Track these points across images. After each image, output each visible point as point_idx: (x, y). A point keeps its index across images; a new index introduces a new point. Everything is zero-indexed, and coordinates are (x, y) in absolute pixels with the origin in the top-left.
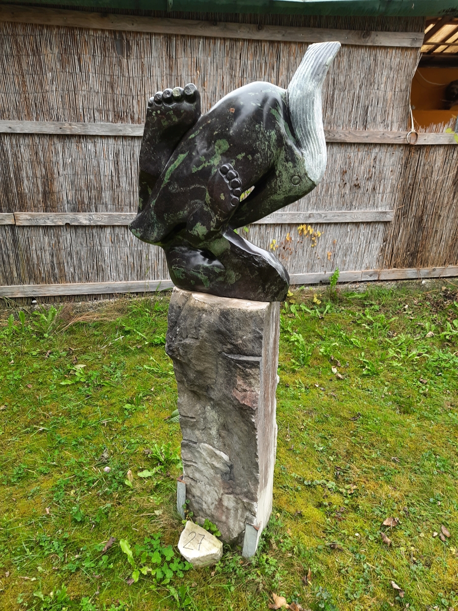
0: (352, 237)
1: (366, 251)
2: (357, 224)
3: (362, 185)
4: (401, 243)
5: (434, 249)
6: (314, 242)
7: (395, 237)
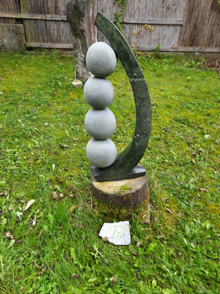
0: (167, 31)
1: (173, 38)
2: (169, 25)
3: (171, 7)
4: (187, 36)
5: (202, 39)
6: (151, 32)
7: (185, 32)
